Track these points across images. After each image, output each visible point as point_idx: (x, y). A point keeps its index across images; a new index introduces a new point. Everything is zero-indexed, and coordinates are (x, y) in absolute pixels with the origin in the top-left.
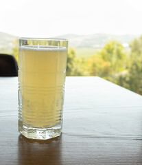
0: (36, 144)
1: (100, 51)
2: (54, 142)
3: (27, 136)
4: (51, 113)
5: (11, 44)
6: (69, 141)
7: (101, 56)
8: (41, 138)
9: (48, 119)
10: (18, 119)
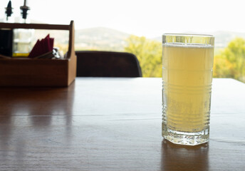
0: (184, 150)
1: (223, 50)
2: (202, 148)
3: (173, 142)
4: (199, 115)
5: (123, 43)
6: (220, 148)
7: (225, 57)
8: (188, 144)
9: (196, 122)
10: (161, 121)
